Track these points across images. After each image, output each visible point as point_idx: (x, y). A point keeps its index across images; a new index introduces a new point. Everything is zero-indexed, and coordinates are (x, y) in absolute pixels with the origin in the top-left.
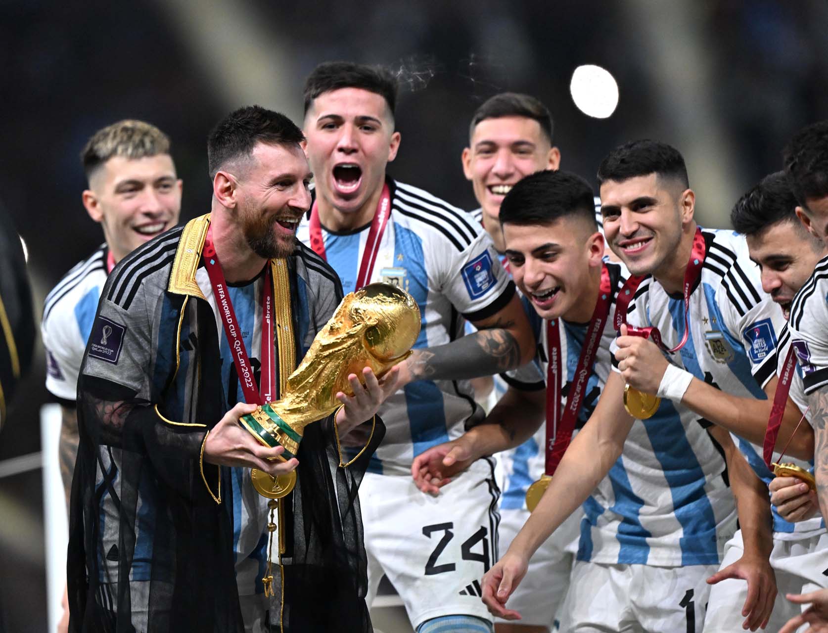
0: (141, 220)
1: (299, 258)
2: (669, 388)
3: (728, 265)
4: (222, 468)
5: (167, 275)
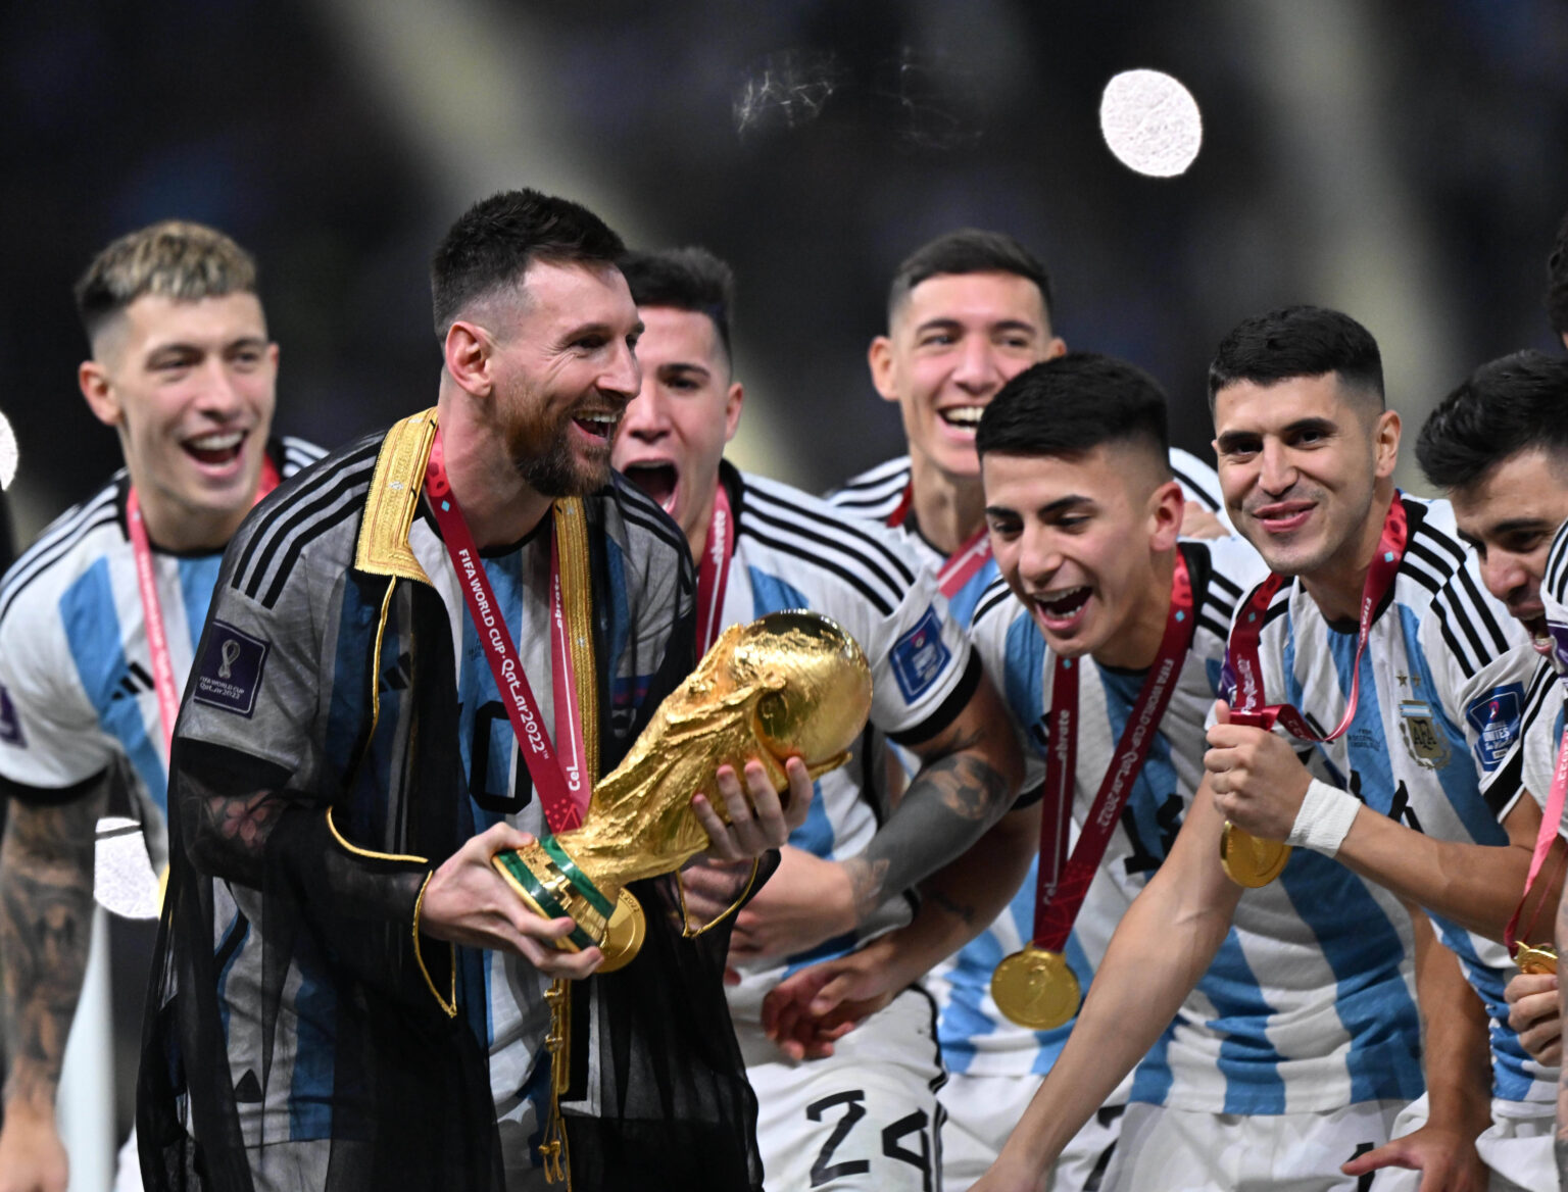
0: (196, 424)
1: (611, 502)
2: (1313, 832)
3: (1448, 572)
4: (460, 948)
5: (350, 536)
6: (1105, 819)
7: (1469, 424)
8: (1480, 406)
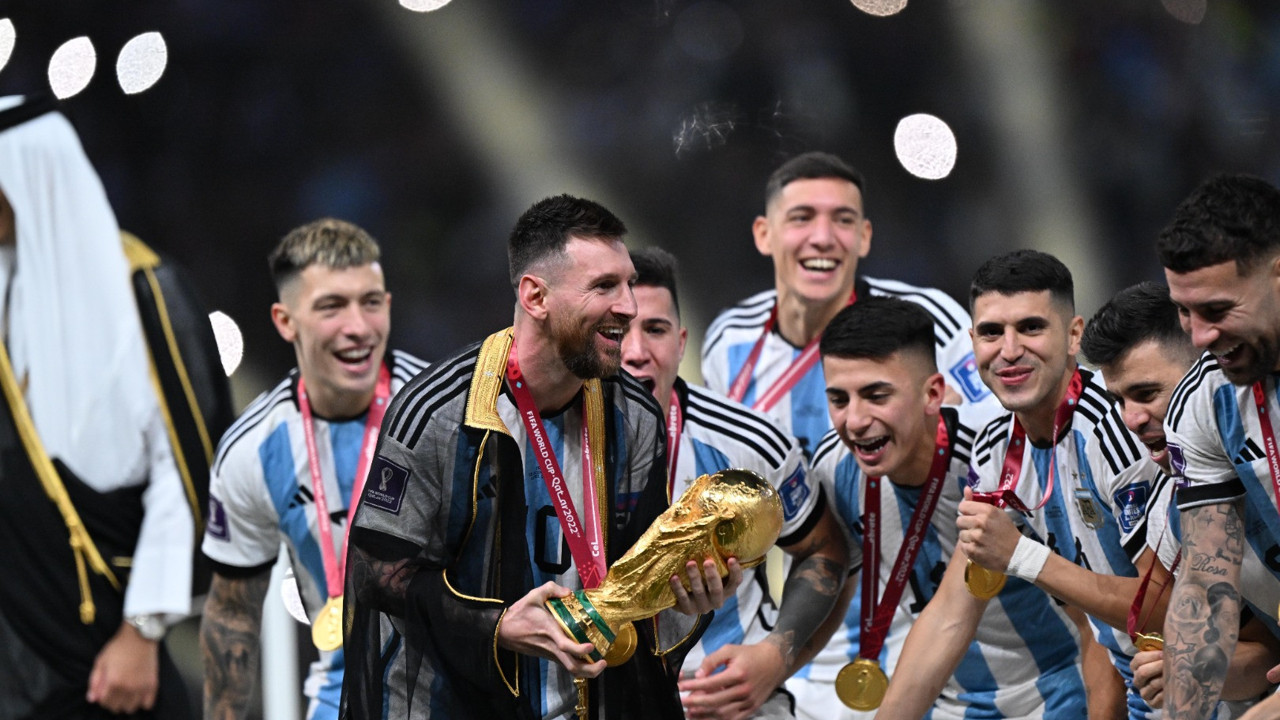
0: (343, 343)
1: (617, 385)
2: (1021, 567)
3: (1103, 411)
4: (521, 655)
5: (462, 405)
6: (900, 578)
7: (1111, 326)
8: (1117, 315)
